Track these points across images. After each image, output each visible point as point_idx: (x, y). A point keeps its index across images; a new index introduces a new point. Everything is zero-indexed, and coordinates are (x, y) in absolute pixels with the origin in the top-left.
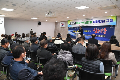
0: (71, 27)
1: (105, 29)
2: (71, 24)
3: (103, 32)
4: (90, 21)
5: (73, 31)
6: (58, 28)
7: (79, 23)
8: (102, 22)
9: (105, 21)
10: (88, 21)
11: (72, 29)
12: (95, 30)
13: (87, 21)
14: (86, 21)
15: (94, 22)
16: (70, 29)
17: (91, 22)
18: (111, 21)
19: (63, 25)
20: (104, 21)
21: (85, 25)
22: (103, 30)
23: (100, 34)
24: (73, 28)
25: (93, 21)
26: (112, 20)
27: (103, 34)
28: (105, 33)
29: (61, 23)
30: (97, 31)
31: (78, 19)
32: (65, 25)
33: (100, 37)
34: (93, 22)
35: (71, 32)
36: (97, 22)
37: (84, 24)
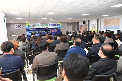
0: (29, 29)
1: (56, 29)
2: (29, 26)
6: (11, 30)
7: (38, 26)
13: (44, 24)
15: (50, 25)
16: (28, 30)
18: (59, 25)
19: (19, 26)
20: (55, 25)
23: (53, 33)
24: (31, 30)
25: (48, 24)
28: (56, 32)
29: (16, 25)
32: (21, 26)
35: (30, 33)
36: (51, 25)
37: (42, 26)
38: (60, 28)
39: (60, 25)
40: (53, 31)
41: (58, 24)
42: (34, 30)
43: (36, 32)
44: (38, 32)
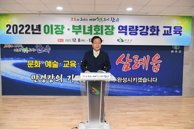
0: (14, 47)
1: (157, 56)
3: (150, 66)
4: (108, 27)
5: (24, 61)
7: (60, 30)
8: (149, 32)
9: (158, 30)
10: (100, 24)
11: (22, 55)
12: (124, 60)
13: (94, 23)
14: (88, 24)
15: (123, 29)
16: (7, 52)
17: (110, 31)
18: (178, 31)
20: (155, 30)
21: (85, 39)
22: (151, 61)
23: (140, 72)
24: (25, 50)
25: (116, 25)
26: (181, 28)
27: (149, 73)
28: (156, 70)
30: (132, 64)
31: (60, 8)
33: (142, 83)
34: (116, 30)
35: (16, 65)
36: (133, 30)
37: (81, 36)
38: (182, 48)
39: (186, 31)
40: (142, 62)
41: (174, 23)
42: (40, 51)
43: (49, 64)
44: (56, 65)
